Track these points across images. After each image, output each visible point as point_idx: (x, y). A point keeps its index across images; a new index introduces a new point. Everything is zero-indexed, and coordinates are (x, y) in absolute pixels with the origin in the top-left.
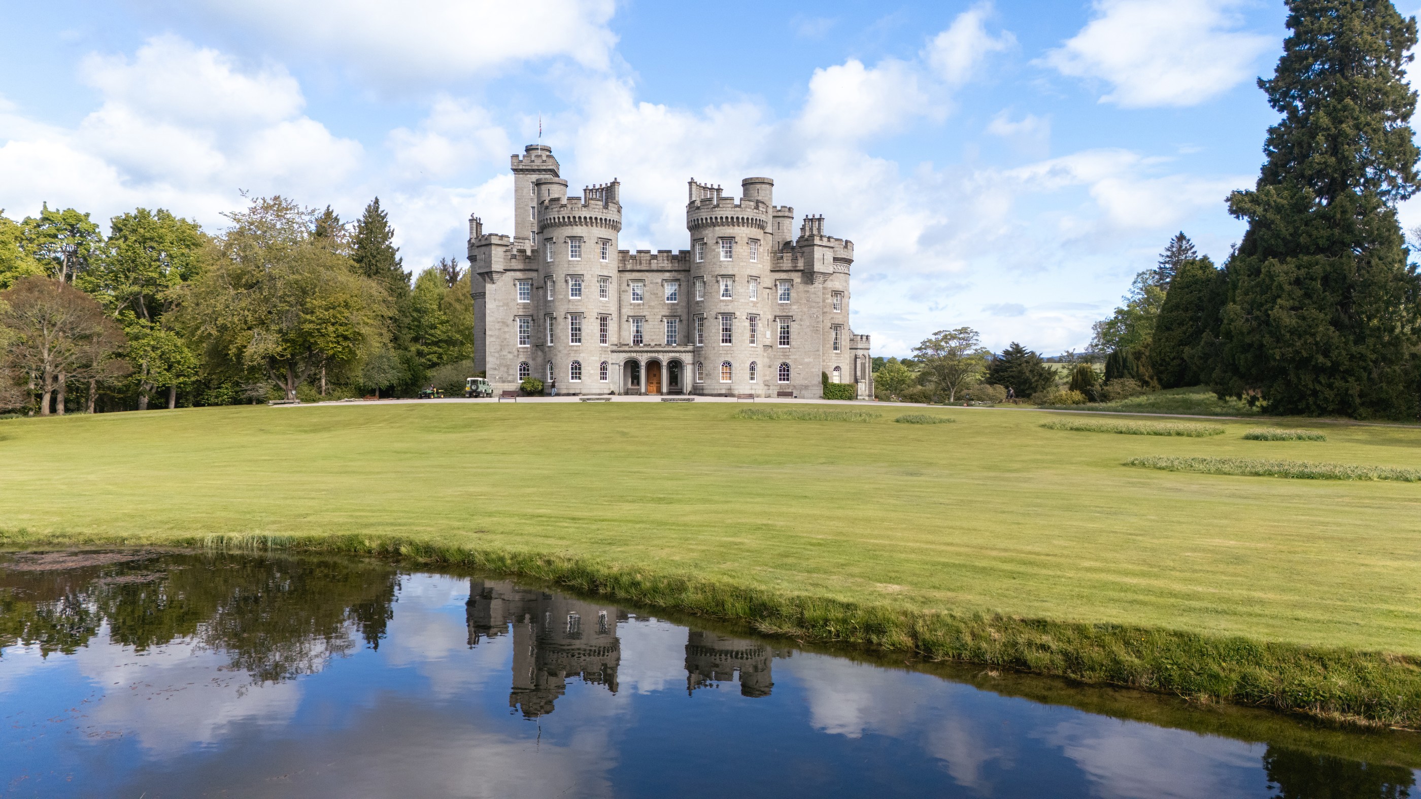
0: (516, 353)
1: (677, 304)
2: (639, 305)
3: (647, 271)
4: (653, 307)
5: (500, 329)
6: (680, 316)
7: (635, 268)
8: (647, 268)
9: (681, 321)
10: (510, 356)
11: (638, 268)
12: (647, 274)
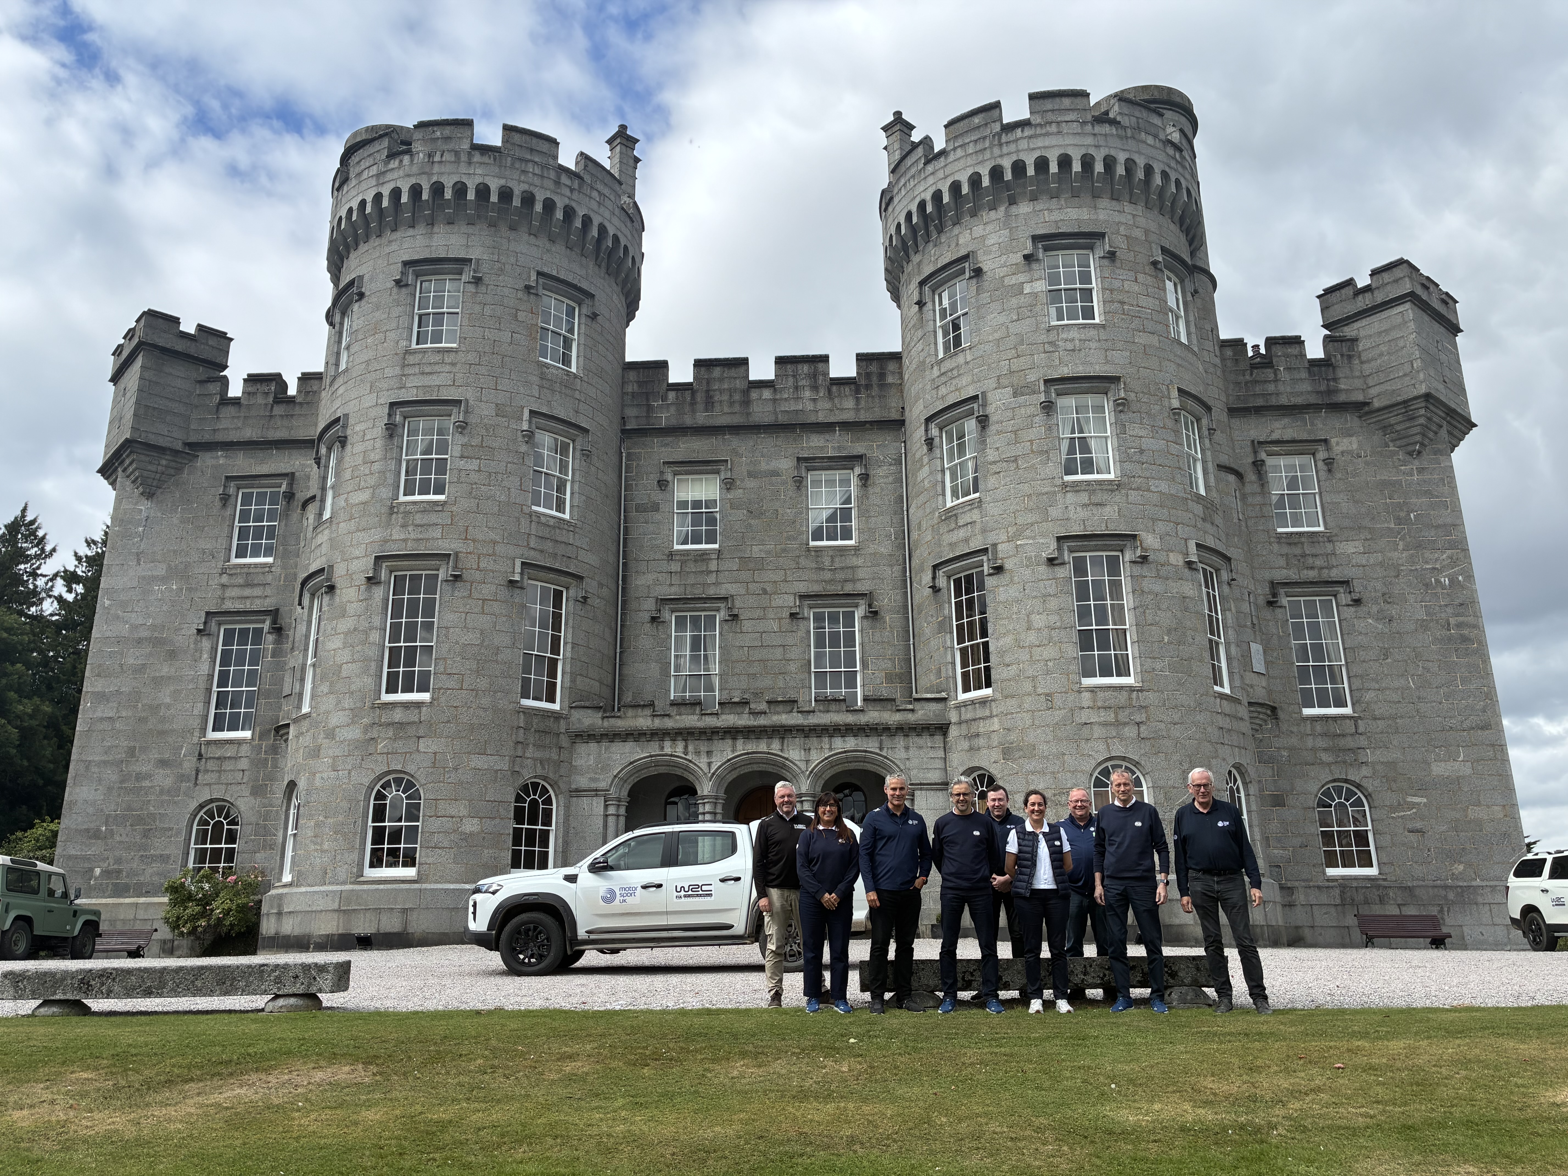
0: (189, 765)
1: (856, 549)
2: (703, 556)
3: (735, 429)
4: (759, 565)
5: (141, 669)
6: (868, 596)
7: (688, 421)
8: (736, 420)
9: (873, 615)
10: (164, 779)
11: (701, 418)
12: (735, 442)
